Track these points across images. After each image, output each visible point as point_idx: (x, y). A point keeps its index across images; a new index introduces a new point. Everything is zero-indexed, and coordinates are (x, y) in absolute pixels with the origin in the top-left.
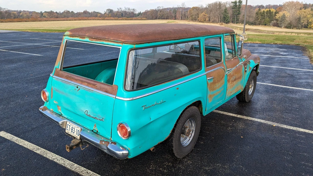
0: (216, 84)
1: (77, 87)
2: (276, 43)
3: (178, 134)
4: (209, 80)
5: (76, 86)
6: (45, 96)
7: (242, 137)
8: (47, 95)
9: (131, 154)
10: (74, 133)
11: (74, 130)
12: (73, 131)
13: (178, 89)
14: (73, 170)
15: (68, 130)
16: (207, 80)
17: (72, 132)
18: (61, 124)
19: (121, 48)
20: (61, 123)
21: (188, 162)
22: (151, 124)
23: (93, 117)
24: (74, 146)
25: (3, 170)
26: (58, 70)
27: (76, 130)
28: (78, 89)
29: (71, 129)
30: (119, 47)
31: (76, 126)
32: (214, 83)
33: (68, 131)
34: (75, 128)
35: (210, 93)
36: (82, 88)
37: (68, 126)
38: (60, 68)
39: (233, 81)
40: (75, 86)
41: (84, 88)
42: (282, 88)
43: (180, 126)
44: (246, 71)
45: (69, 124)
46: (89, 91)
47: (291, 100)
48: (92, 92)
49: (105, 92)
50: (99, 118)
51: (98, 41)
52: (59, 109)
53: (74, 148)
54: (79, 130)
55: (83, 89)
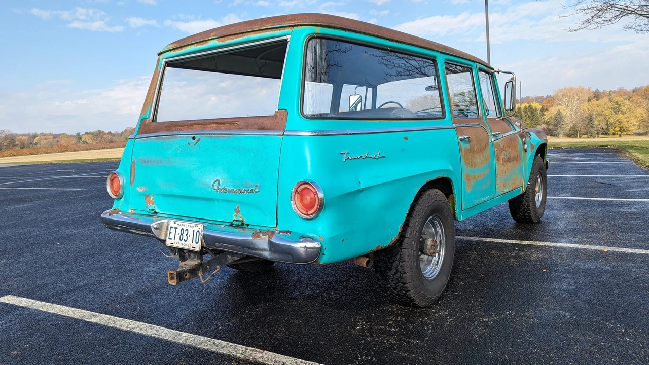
0: (476, 155)
1: (194, 138)
2: (559, 147)
3: (413, 242)
4: (461, 140)
5: (191, 137)
6: (115, 185)
7: (544, 270)
8: (121, 183)
9: (325, 252)
10: (185, 241)
11: (187, 235)
12: (185, 238)
13: (406, 138)
14: (181, 342)
15: (173, 238)
16: (459, 140)
17: (181, 240)
18: (156, 229)
19: (288, 37)
20: (155, 226)
21: (439, 312)
22: (362, 194)
23: (233, 190)
24: (186, 272)
25: (15, 352)
26: (147, 122)
27: (191, 233)
28: (195, 141)
29: (180, 234)
30: (285, 38)
31: (190, 224)
32: (471, 151)
33: (172, 241)
34: (188, 228)
35: (466, 170)
36: (205, 137)
37: (173, 230)
38: (151, 118)
39: (505, 162)
40: (187, 137)
41: (210, 134)
42: (597, 201)
43: (417, 224)
44: (526, 150)
45: (175, 225)
46: (222, 138)
47: (624, 214)
48: (228, 137)
49: (258, 129)
50: (247, 187)
51: (237, 38)
52: (148, 202)
53: (187, 277)
54: (198, 231)
55: (208, 137)
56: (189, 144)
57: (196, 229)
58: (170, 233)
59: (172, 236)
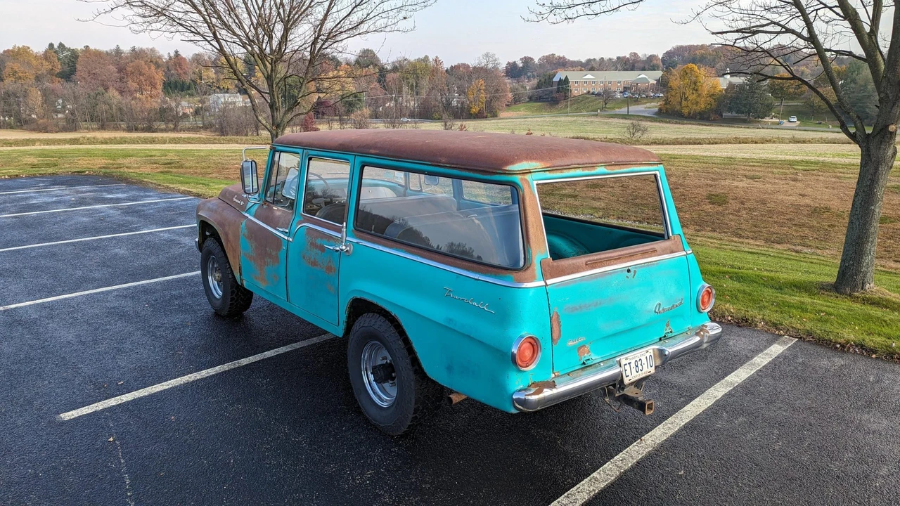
1: (629, 271)
11: (641, 364)
12: (640, 367)
15: (630, 374)
17: (638, 372)
19: (657, 172)
28: (632, 272)
29: (635, 367)
31: (641, 354)
34: (641, 358)
36: (639, 267)
37: (627, 367)
40: (622, 271)
41: (641, 264)
45: (627, 362)
48: (657, 264)
50: (677, 302)
52: (582, 353)
54: (650, 356)
56: (627, 277)
57: (648, 355)
58: (626, 370)
59: (628, 373)
